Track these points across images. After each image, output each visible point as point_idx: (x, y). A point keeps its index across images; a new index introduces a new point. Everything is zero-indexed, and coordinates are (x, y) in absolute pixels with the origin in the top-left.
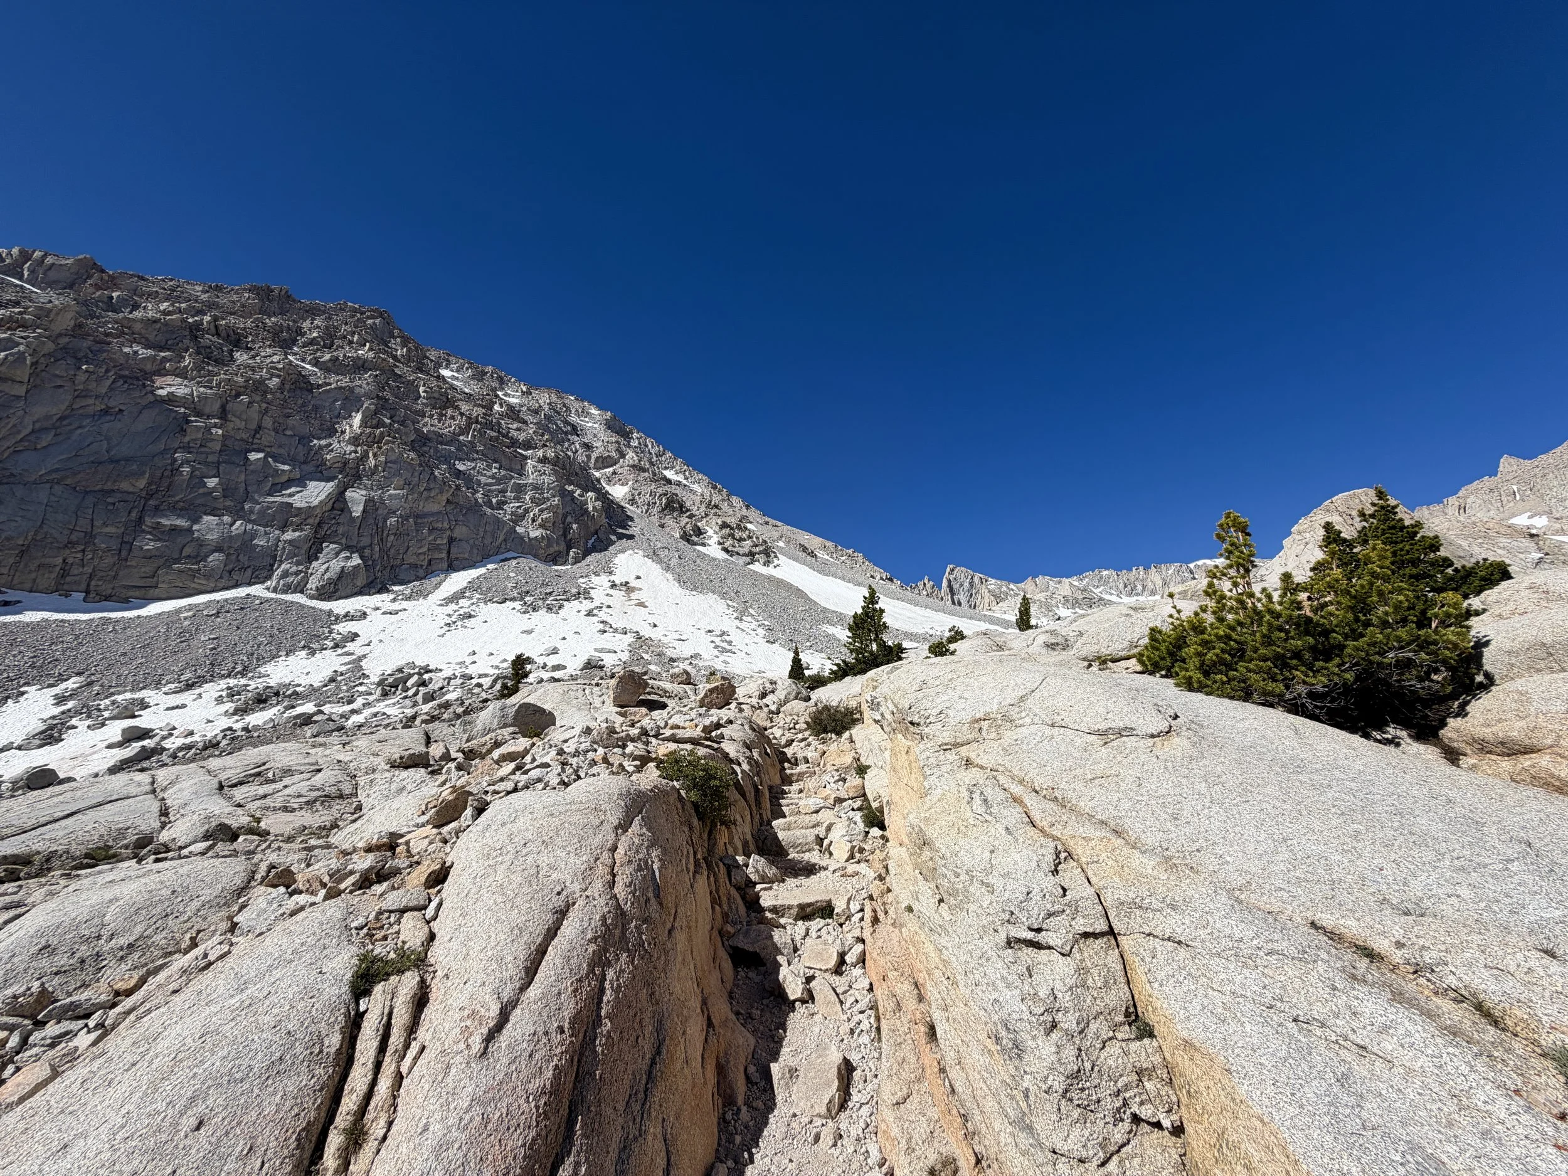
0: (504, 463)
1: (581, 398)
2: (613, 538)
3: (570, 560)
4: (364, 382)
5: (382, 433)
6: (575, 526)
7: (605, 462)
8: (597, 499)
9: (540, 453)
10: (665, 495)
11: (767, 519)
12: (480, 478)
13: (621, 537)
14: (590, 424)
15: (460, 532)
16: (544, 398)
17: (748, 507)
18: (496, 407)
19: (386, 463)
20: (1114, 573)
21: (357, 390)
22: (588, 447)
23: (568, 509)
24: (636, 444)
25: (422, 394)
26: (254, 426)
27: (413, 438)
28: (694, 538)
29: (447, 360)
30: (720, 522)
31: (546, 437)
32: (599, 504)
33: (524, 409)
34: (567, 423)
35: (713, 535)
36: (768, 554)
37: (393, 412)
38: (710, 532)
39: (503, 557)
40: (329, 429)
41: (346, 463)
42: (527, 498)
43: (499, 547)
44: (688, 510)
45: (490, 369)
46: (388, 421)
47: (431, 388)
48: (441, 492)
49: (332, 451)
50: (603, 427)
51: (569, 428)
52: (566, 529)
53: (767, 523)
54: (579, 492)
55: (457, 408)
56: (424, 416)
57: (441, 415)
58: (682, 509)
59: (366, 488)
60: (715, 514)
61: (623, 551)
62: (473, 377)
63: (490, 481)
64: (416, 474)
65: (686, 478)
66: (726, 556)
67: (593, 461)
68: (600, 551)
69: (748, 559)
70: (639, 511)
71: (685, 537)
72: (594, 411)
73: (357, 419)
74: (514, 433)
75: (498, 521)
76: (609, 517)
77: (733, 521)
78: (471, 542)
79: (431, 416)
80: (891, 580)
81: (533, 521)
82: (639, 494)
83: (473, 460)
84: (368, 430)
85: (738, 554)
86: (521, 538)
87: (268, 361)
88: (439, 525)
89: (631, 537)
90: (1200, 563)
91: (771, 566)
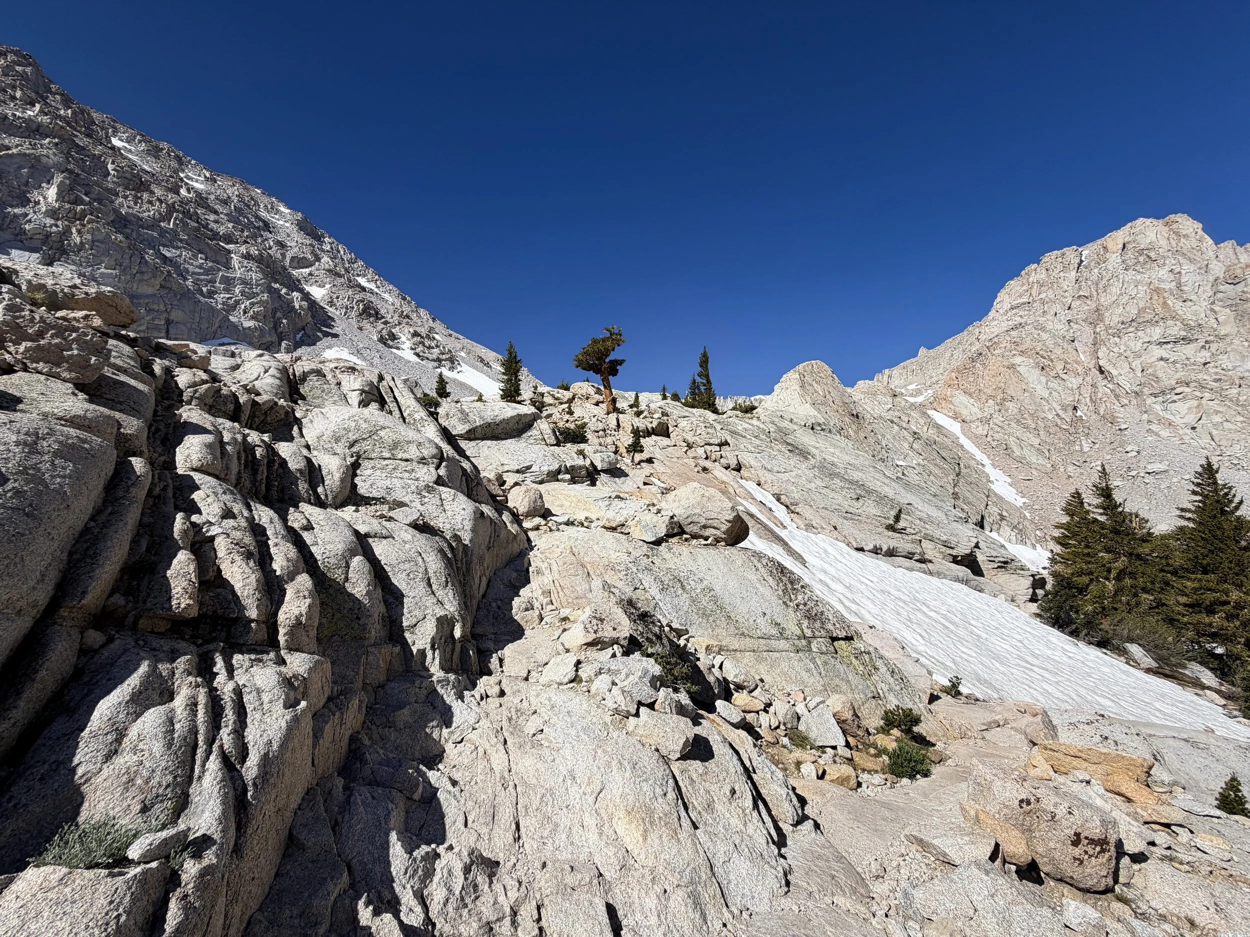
0: (209, 255)
1: (268, 192)
2: (319, 334)
3: (283, 350)
4: (46, 149)
5: (84, 210)
6: (284, 321)
7: (300, 262)
8: (302, 300)
9: (243, 249)
10: (362, 301)
11: (451, 332)
12: (187, 266)
13: (327, 335)
14: (281, 222)
15: (175, 315)
16: (230, 188)
17: (434, 320)
18: (184, 192)
19: (93, 241)
21: (44, 160)
22: (282, 245)
23: (277, 305)
24: (329, 249)
25: (112, 172)
27: (112, 218)
28: (389, 342)
29: (113, 127)
30: (412, 330)
31: (246, 234)
32: (304, 303)
33: (212, 197)
34: (258, 217)
35: (406, 342)
36: (453, 361)
37: (88, 189)
38: (403, 339)
39: (221, 341)
40: (19, 197)
41: (48, 235)
42: (237, 291)
43: (215, 333)
44: (383, 317)
45: (165, 145)
46: (87, 199)
47: (122, 168)
48: (155, 277)
49: (30, 221)
50: (295, 228)
51: (261, 224)
52: (276, 324)
53: (450, 335)
54: (284, 291)
55: (152, 193)
56: (117, 195)
57: (136, 199)
58: (377, 316)
59: (74, 263)
60: (407, 324)
61: (330, 347)
63: (197, 270)
64: (126, 256)
65: (378, 287)
66: (415, 359)
67: (288, 260)
68: (309, 345)
69: (436, 364)
70: (338, 313)
71: (382, 340)
72: (282, 209)
73: (52, 193)
74: (213, 225)
75: (212, 309)
76: (313, 317)
77: (423, 331)
78: (189, 325)
79: (126, 197)
81: (245, 312)
82: (337, 297)
83: (177, 248)
84: (67, 206)
85: (428, 359)
86: (234, 326)
88: (156, 307)
89: (336, 336)
90: (757, 397)
91: (455, 371)
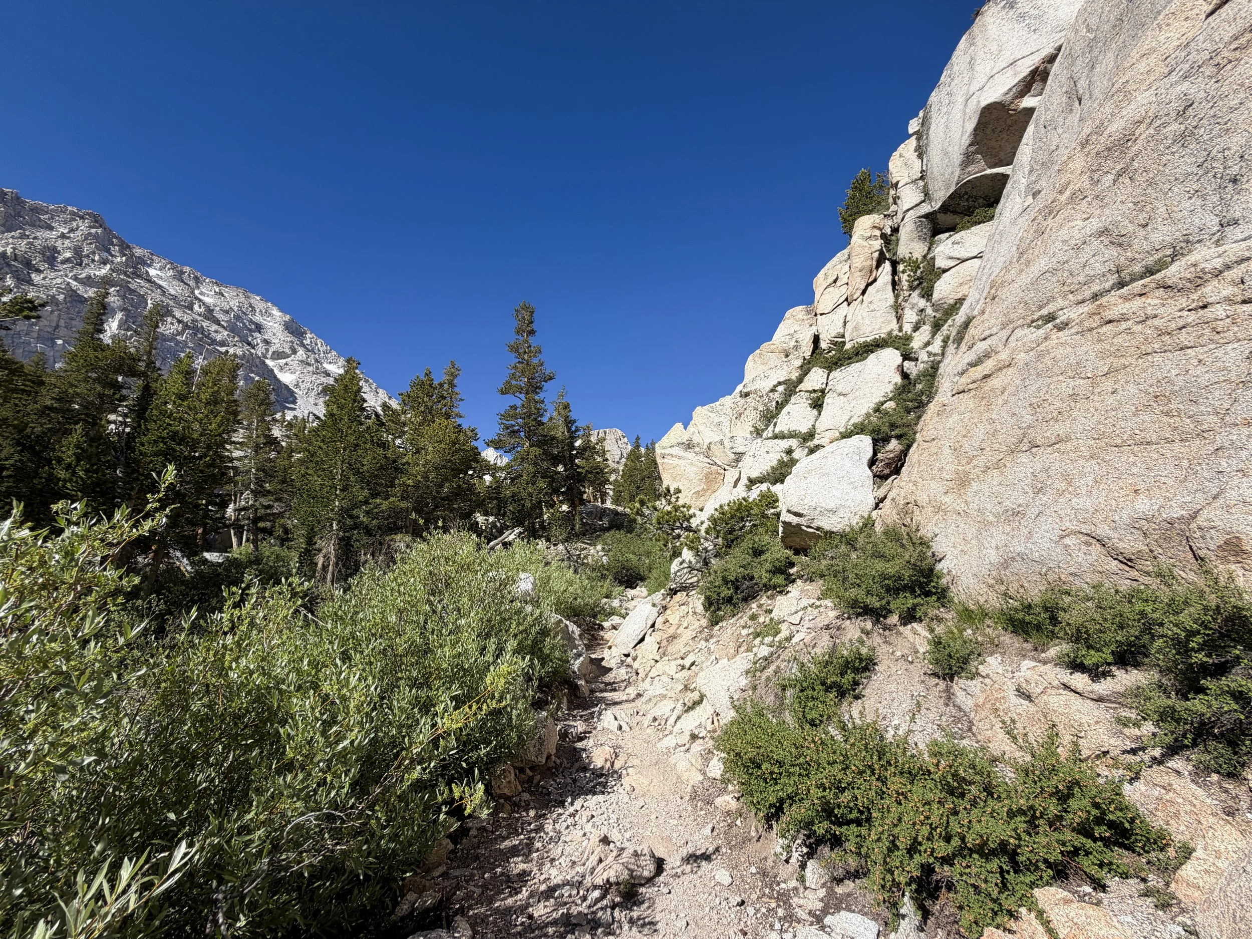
1: (266, 299)
5: (132, 334)
7: (278, 355)
9: (232, 351)
10: (322, 384)
14: (271, 324)
16: (233, 299)
18: (196, 307)
21: (112, 304)
22: (267, 342)
25: (150, 305)
26: (54, 324)
29: (151, 260)
31: (236, 339)
33: (218, 309)
34: (251, 321)
37: (135, 319)
45: (187, 269)
46: (134, 327)
50: (282, 328)
51: (253, 326)
54: (257, 378)
55: (174, 316)
57: (163, 321)
62: (174, 277)
67: (270, 353)
70: (301, 393)
72: (276, 312)
73: (115, 324)
74: (213, 334)
76: (277, 396)
82: (303, 381)
84: (123, 332)
87: (54, 282)
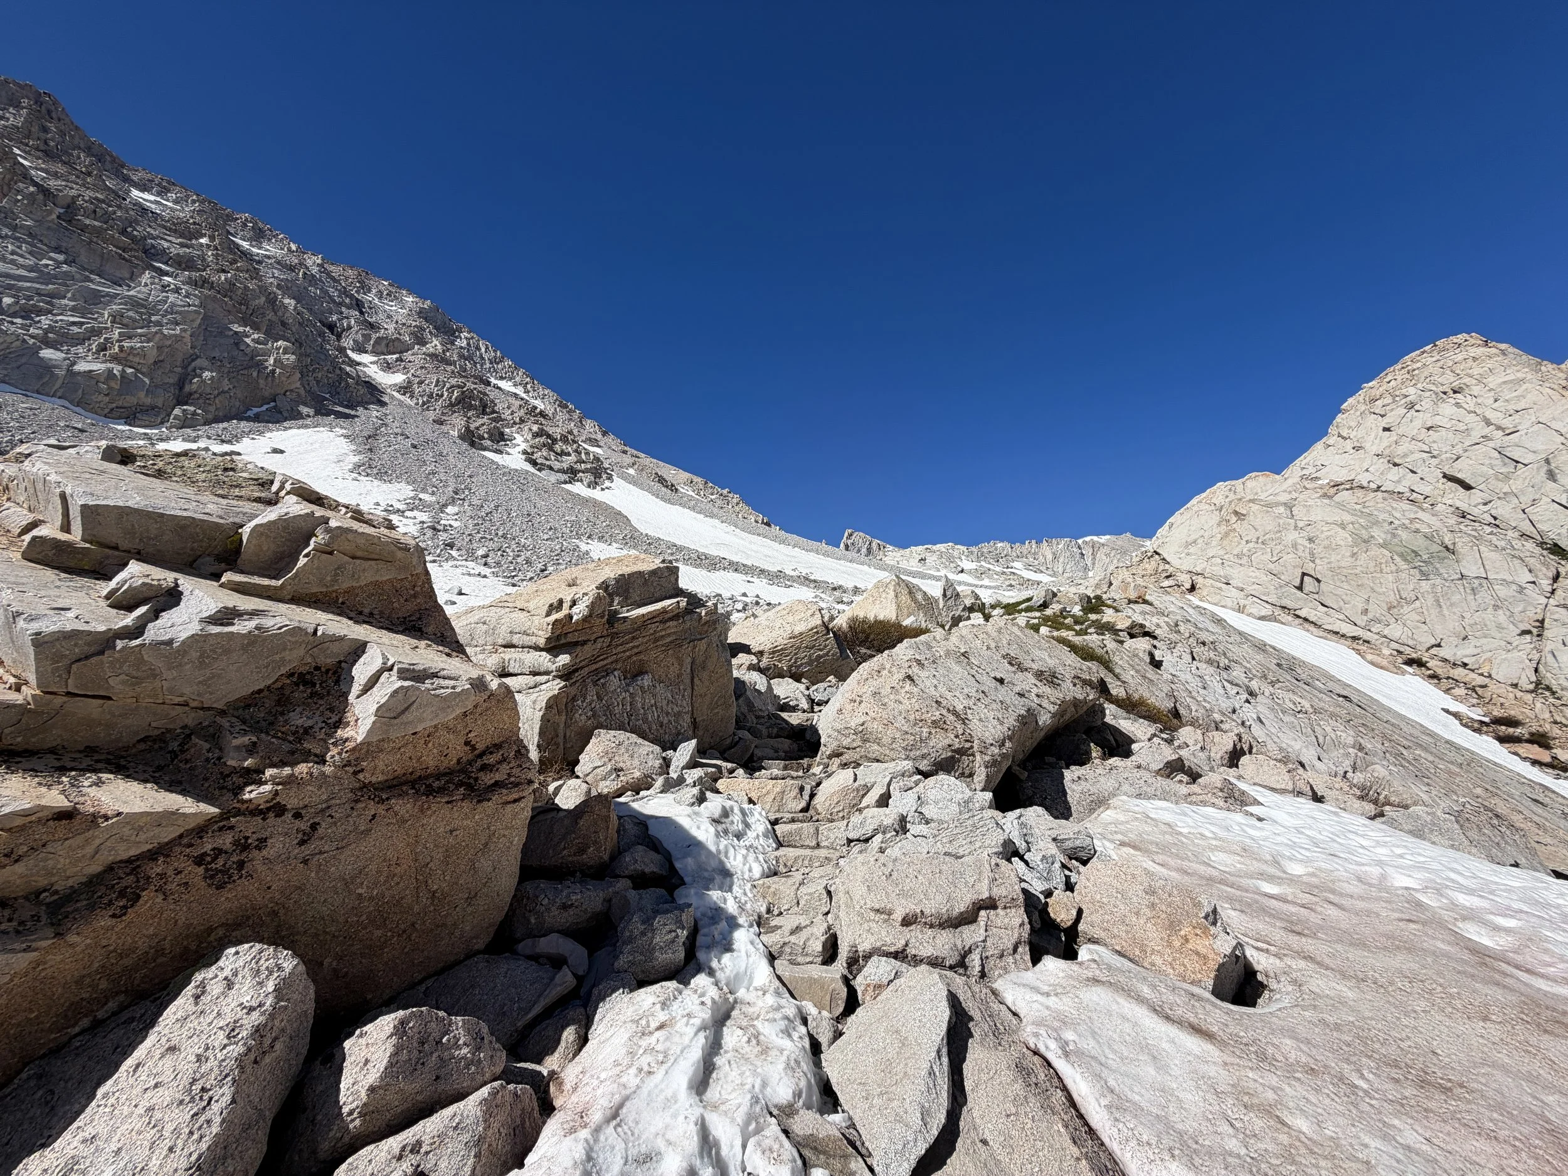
2: (310, 413)
3: (171, 423)
8: (289, 351)
17: (604, 434)
20: (1008, 546)
24: (464, 344)
28: (486, 443)
30: (535, 428)
32: (290, 358)
35: (520, 443)
36: (598, 473)
38: (519, 439)
42: (107, 314)
44: (494, 412)
52: (184, 376)
53: (625, 452)
58: (485, 410)
60: (535, 422)
61: (308, 428)
65: (528, 392)
66: (529, 467)
68: (263, 422)
69: (565, 477)
71: (470, 438)
80: (768, 524)
81: (100, 348)
85: (551, 468)
86: (41, 366)
89: (350, 417)
90: (1088, 539)
91: (598, 488)
